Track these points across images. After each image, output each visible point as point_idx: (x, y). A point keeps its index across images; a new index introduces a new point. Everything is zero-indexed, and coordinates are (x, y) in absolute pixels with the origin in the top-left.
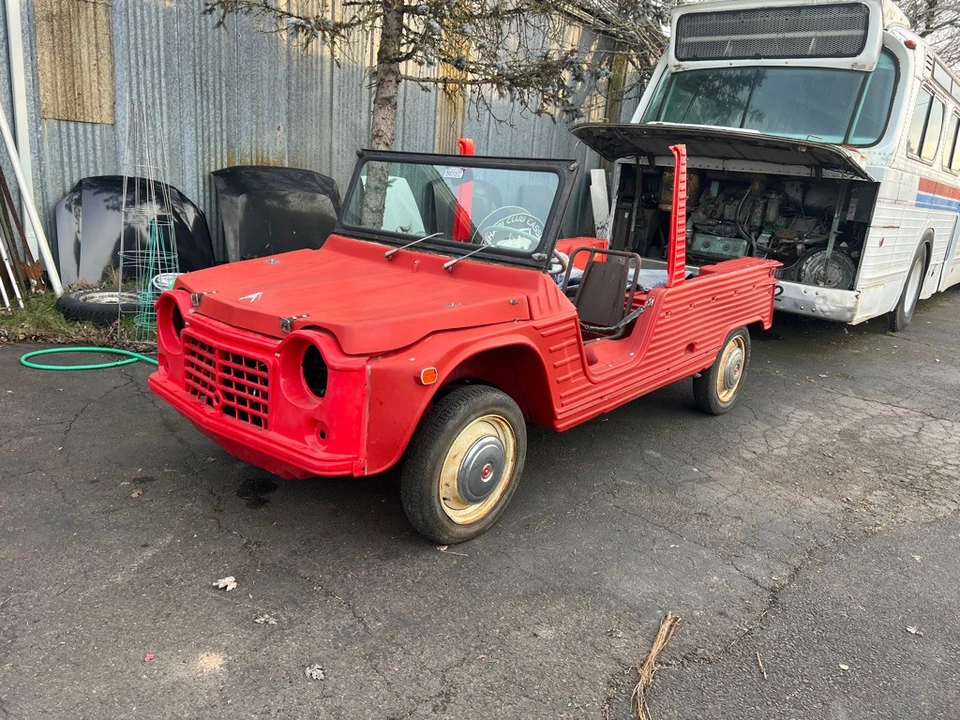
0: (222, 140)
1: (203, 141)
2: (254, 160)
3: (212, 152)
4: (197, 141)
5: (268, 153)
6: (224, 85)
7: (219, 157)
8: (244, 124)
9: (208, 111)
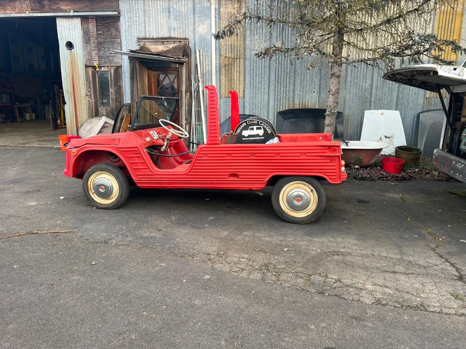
0: (286, 99)
1: (277, 100)
2: (301, 106)
3: (281, 104)
4: (275, 100)
5: (308, 103)
6: (288, 78)
7: (284, 106)
8: (297, 92)
9: (281, 89)
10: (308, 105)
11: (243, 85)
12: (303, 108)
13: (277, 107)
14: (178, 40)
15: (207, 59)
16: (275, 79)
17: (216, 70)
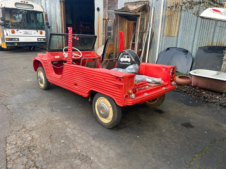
0: (207, 38)
1: (200, 39)
3: (203, 42)
4: (198, 39)
5: (224, 42)
6: (210, 24)
7: (205, 43)
8: (216, 34)
9: (204, 31)
10: (224, 44)
11: (178, 28)
12: (220, 45)
13: (199, 44)
14: (143, 2)
15: (158, 12)
16: (201, 25)
17: (162, 19)
